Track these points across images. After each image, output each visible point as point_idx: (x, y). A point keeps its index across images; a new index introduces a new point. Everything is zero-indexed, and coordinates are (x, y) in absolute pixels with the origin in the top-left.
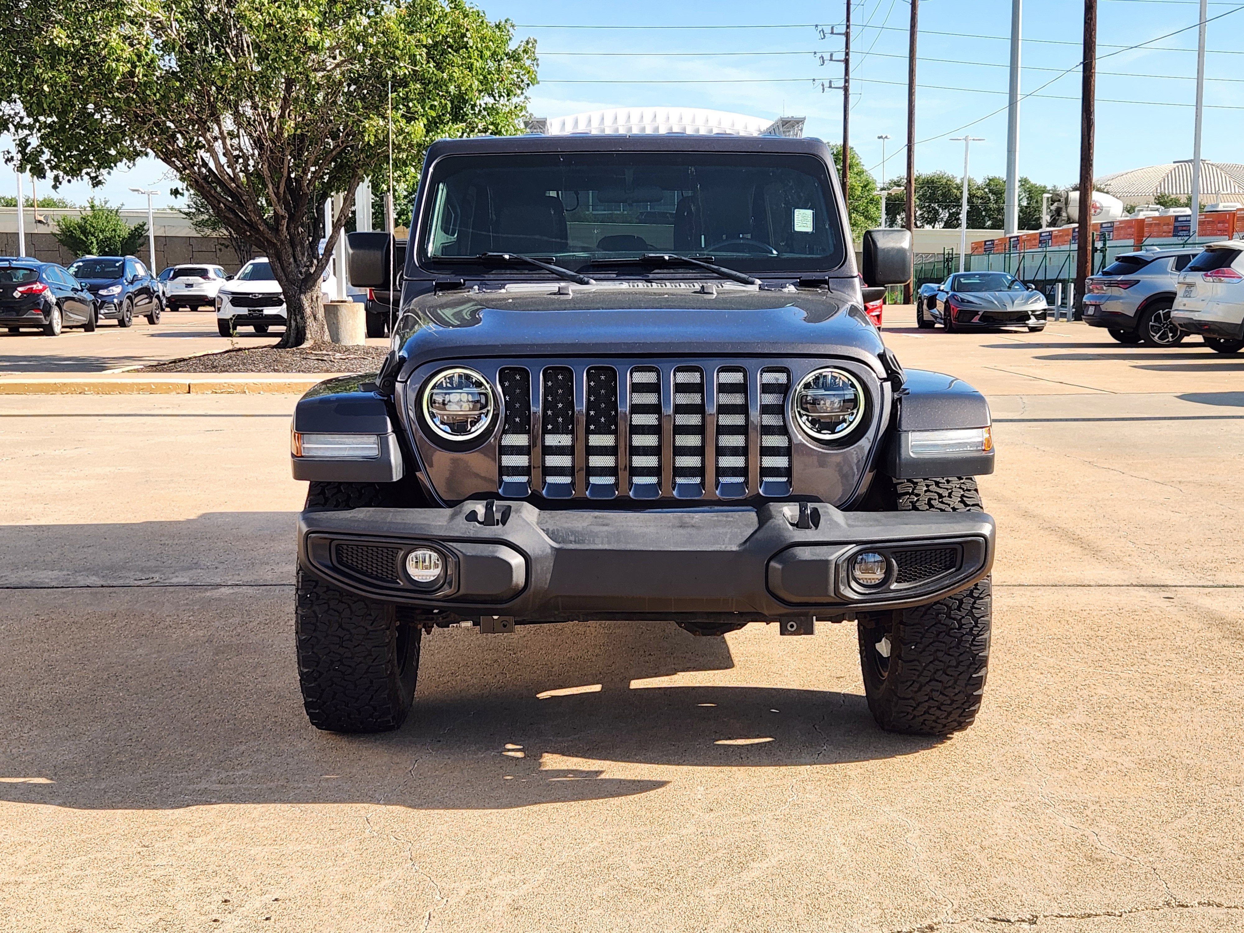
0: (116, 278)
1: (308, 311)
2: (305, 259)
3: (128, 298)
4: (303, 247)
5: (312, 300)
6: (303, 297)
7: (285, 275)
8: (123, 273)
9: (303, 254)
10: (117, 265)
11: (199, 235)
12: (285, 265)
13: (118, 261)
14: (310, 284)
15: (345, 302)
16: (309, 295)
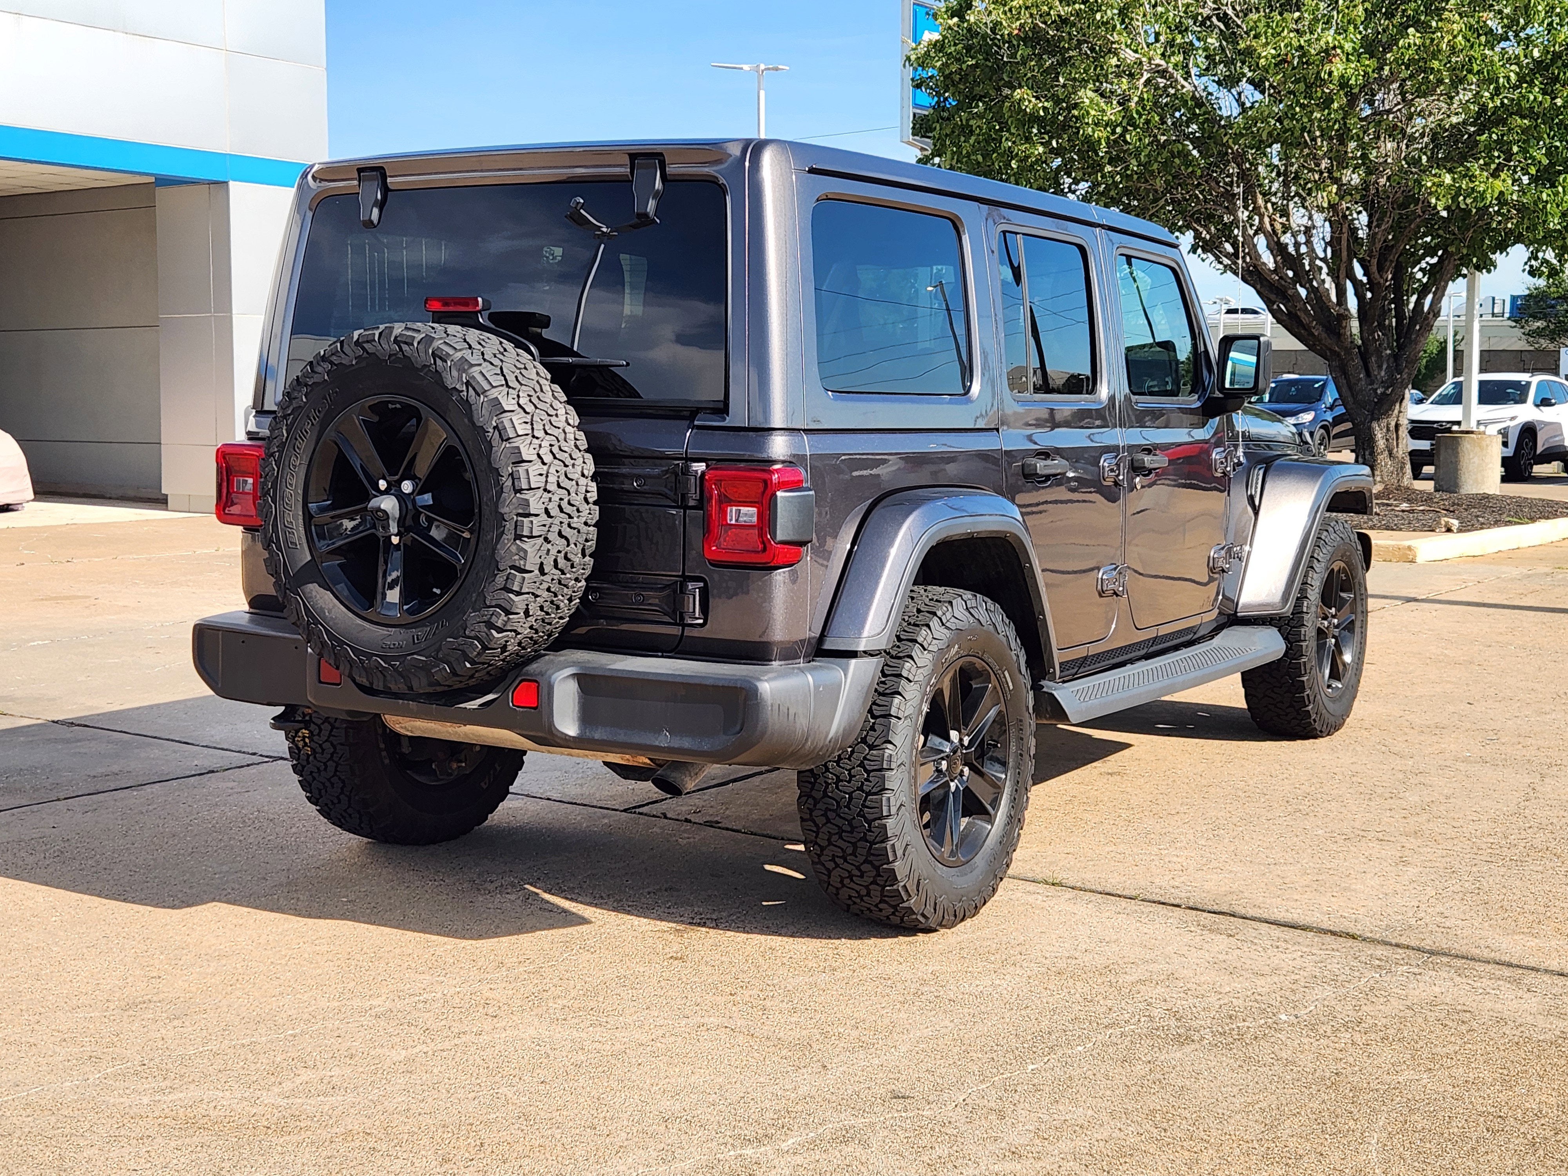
0: (1310, 403)
1: (1381, 443)
2: (1383, 373)
3: (1322, 427)
4: (1380, 357)
5: (1388, 430)
6: (1375, 425)
7: (1353, 395)
8: (1321, 396)
9: (1380, 367)
10: (1316, 386)
11: (1532, 348)
12: (1353, 381)
13: (1318, 381)
14: (1385, 407)
15: (1472, 432)
16: (1384, 423)
